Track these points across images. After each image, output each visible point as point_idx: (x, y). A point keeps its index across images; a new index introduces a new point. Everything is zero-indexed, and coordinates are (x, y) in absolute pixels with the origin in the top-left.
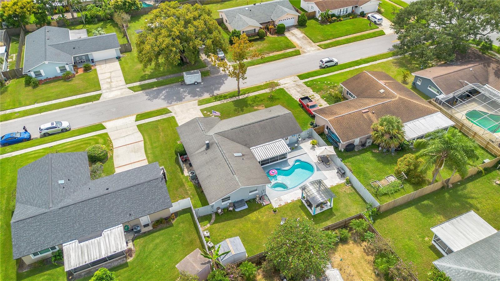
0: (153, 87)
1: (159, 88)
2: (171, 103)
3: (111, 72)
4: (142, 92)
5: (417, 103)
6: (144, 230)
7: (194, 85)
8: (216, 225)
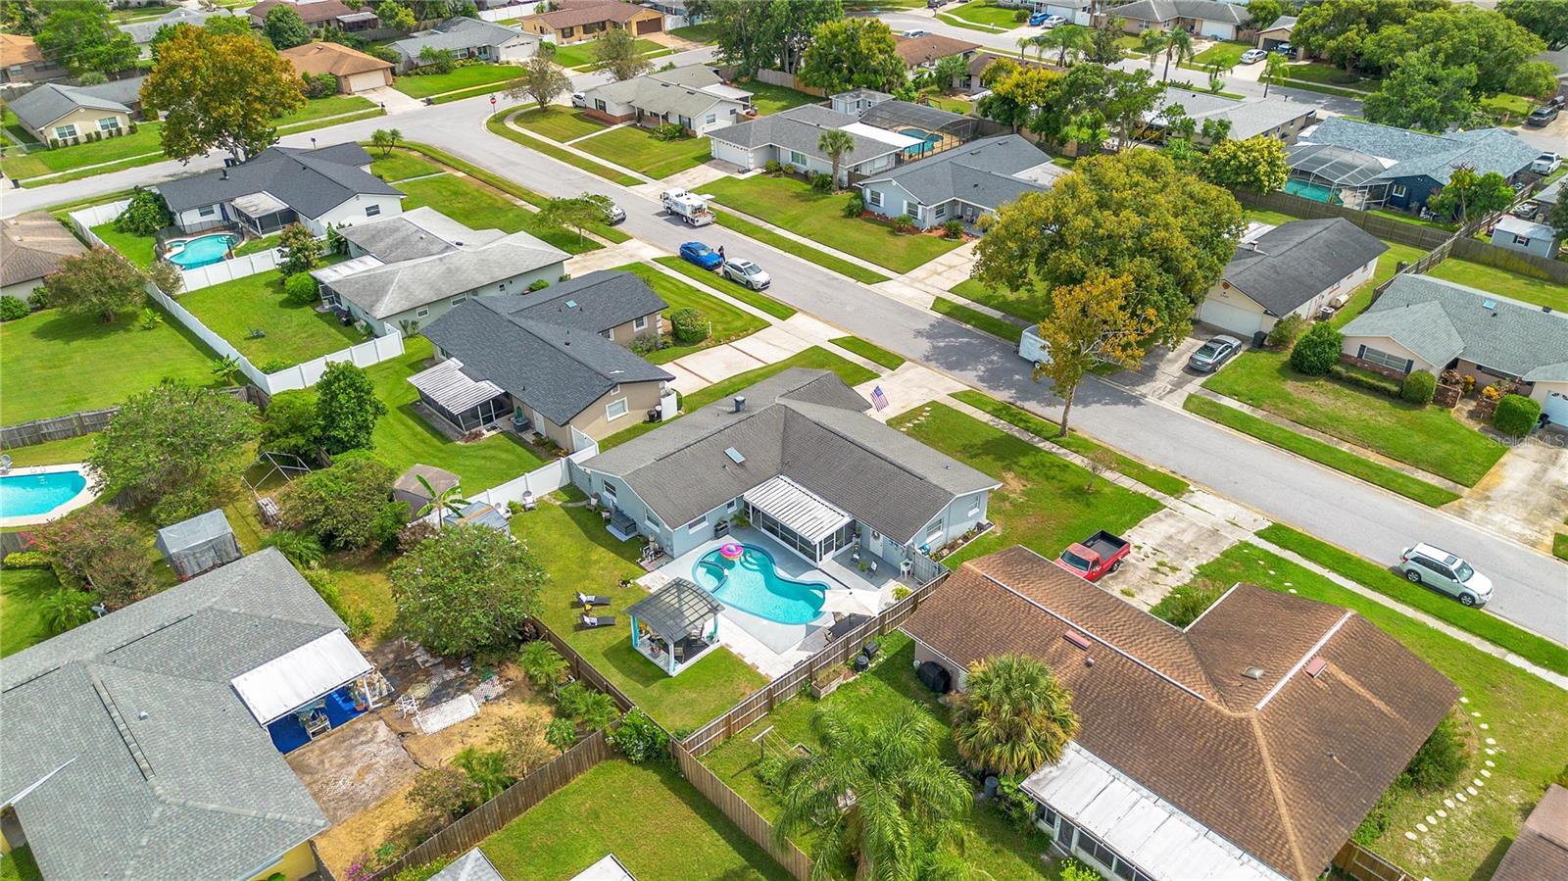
0: (968, 323)
1: (975, 330)
4: (939, 316)
5: (1277, 790)
6: (529, 437)
7: (1028, 367)
8: (563, 511)
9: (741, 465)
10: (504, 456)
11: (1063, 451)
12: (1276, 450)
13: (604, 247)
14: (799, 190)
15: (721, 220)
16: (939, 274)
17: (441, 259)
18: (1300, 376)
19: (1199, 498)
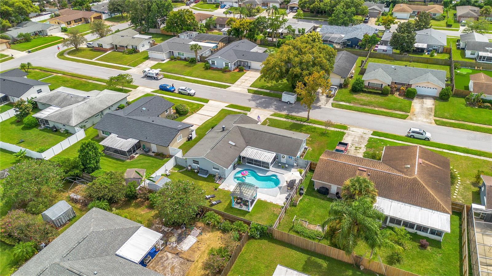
0: (261, 95)
1: (264, 96)
2: (258, 107)
3: (251, 77)
4: (252, 94)
5: (432, 193)
6: (151, 153)
7: (287, 104)
8: (180, 173)
9: (235, 145)
10: (147, 161)
11: (310, 124)
12: (361, 113)
13: (131, 91)
14: (185, 64)
15: (165, 77)
16: (244, 82)
17: (85, 102)
18: (356, 93)
19: (352, 129)
